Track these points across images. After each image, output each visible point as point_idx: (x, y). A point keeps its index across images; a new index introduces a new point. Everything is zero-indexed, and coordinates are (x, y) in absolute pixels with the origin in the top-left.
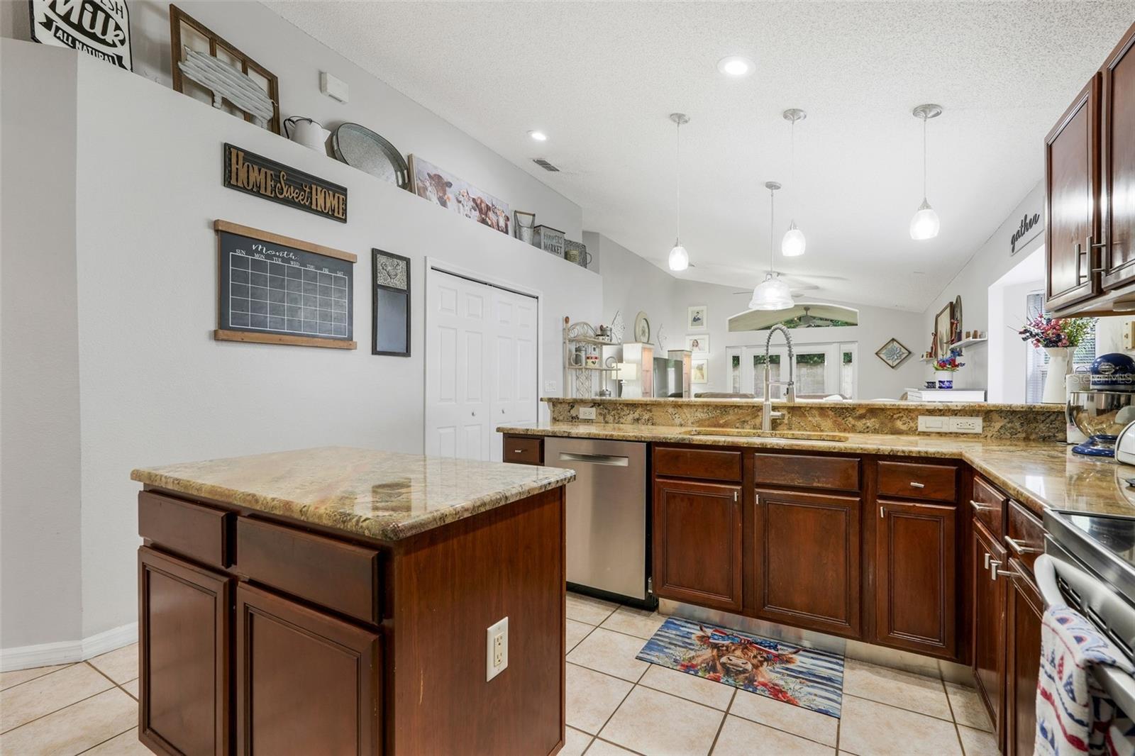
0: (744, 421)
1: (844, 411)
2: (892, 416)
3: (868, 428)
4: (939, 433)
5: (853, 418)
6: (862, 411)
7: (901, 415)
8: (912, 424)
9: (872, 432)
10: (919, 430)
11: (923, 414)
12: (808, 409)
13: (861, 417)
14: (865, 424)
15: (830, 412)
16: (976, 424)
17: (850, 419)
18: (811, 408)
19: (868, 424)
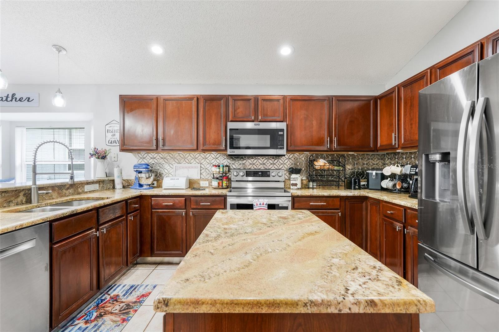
0: (10, 202)
1: (62, 187)
2: (77, 187)
3: (70, 193)
4: (89, 191)
5: (65, 190)
6: (68, 186)
7: (80, 186)
8: (83, 189)
9: (72, 195)
10: (85, 191)
11: (86, 185)
12: (47, 188)
13: (68, 189)
14: (69, 192)
15: (56, 188)
16: (96, 186)
17: (64, 190)
18: (48, 187)
19: (70, 192)
